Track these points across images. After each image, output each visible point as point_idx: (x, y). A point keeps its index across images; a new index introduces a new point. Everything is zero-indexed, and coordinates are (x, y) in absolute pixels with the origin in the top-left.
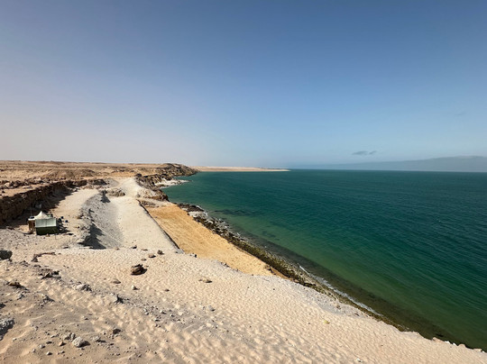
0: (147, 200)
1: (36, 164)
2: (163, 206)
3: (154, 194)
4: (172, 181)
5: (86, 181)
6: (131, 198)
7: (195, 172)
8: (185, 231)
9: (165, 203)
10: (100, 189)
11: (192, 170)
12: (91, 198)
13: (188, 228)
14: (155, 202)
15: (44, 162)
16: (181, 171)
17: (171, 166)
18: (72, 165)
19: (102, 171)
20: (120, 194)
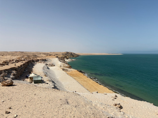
0: (64, 68)
1: (14, 53)
2: (71, 71)
3: (67, 65)
4: (69, 60)
5: (39, 60)
6: (57, 67)
7: (78, 56)
8: (86, 83)
9: (72, 70)
10: (45, 63)
11: (77, 55)
12: (44, 67)
13: (86, 81)
14: (68, 69)
15: (16, 52)
16: (72, 55)
17: (68, 53)
18: (27, 53)
19: (40, 55)
20: (53, 65)
